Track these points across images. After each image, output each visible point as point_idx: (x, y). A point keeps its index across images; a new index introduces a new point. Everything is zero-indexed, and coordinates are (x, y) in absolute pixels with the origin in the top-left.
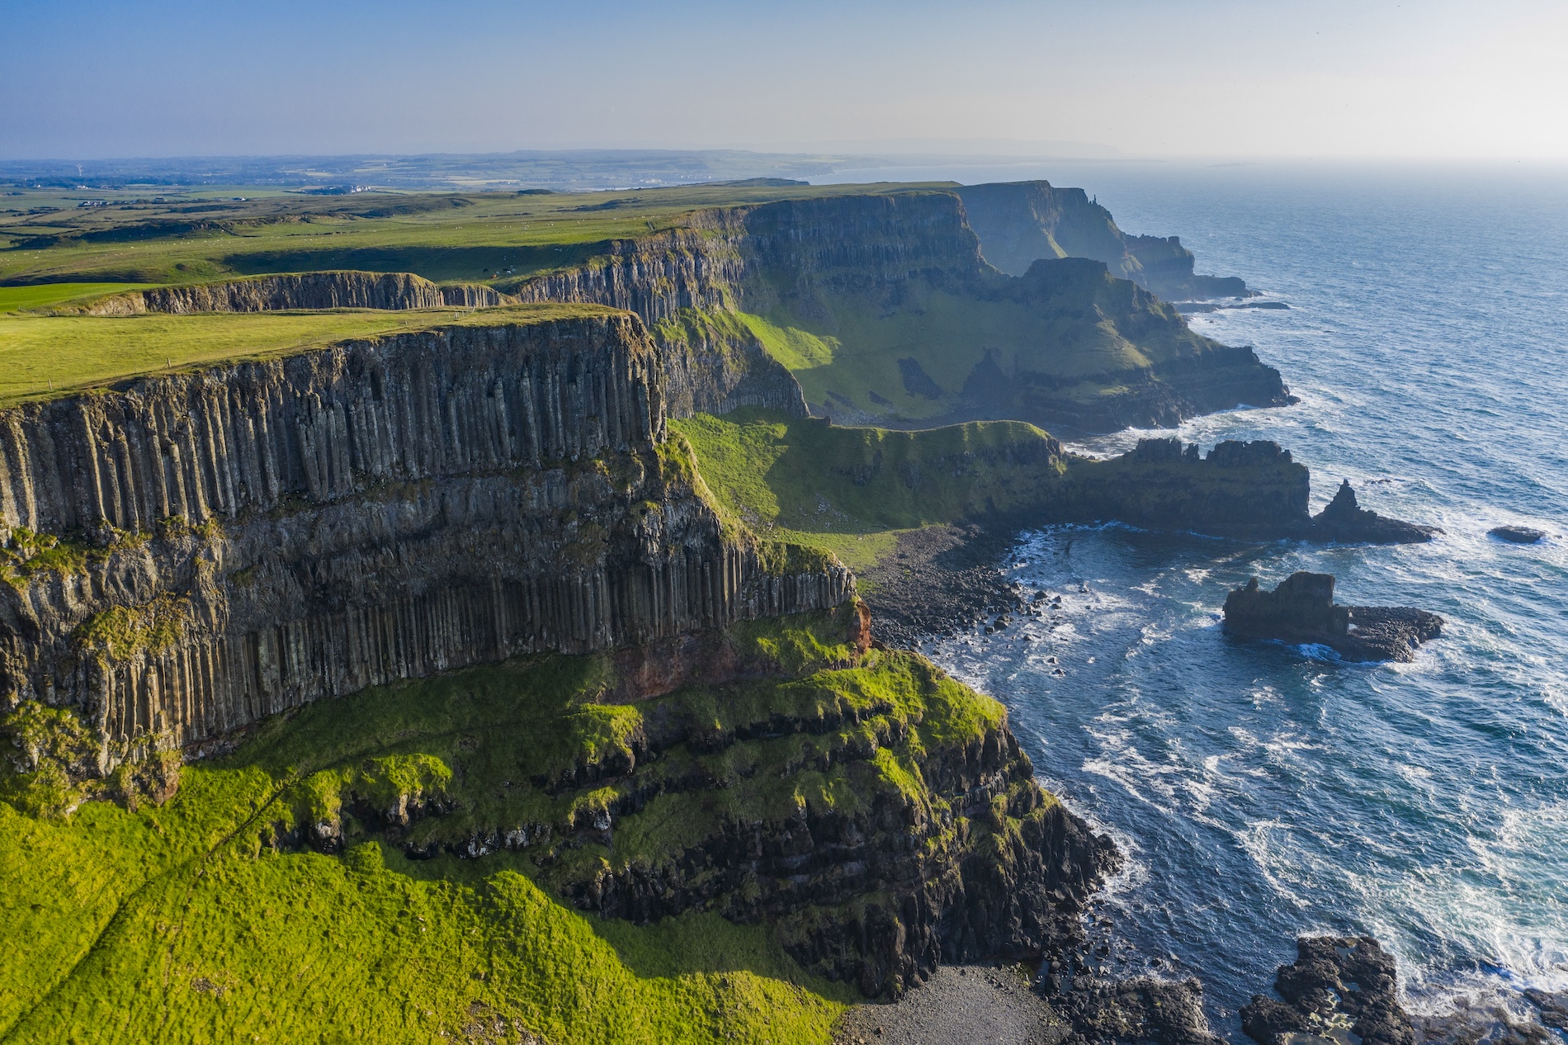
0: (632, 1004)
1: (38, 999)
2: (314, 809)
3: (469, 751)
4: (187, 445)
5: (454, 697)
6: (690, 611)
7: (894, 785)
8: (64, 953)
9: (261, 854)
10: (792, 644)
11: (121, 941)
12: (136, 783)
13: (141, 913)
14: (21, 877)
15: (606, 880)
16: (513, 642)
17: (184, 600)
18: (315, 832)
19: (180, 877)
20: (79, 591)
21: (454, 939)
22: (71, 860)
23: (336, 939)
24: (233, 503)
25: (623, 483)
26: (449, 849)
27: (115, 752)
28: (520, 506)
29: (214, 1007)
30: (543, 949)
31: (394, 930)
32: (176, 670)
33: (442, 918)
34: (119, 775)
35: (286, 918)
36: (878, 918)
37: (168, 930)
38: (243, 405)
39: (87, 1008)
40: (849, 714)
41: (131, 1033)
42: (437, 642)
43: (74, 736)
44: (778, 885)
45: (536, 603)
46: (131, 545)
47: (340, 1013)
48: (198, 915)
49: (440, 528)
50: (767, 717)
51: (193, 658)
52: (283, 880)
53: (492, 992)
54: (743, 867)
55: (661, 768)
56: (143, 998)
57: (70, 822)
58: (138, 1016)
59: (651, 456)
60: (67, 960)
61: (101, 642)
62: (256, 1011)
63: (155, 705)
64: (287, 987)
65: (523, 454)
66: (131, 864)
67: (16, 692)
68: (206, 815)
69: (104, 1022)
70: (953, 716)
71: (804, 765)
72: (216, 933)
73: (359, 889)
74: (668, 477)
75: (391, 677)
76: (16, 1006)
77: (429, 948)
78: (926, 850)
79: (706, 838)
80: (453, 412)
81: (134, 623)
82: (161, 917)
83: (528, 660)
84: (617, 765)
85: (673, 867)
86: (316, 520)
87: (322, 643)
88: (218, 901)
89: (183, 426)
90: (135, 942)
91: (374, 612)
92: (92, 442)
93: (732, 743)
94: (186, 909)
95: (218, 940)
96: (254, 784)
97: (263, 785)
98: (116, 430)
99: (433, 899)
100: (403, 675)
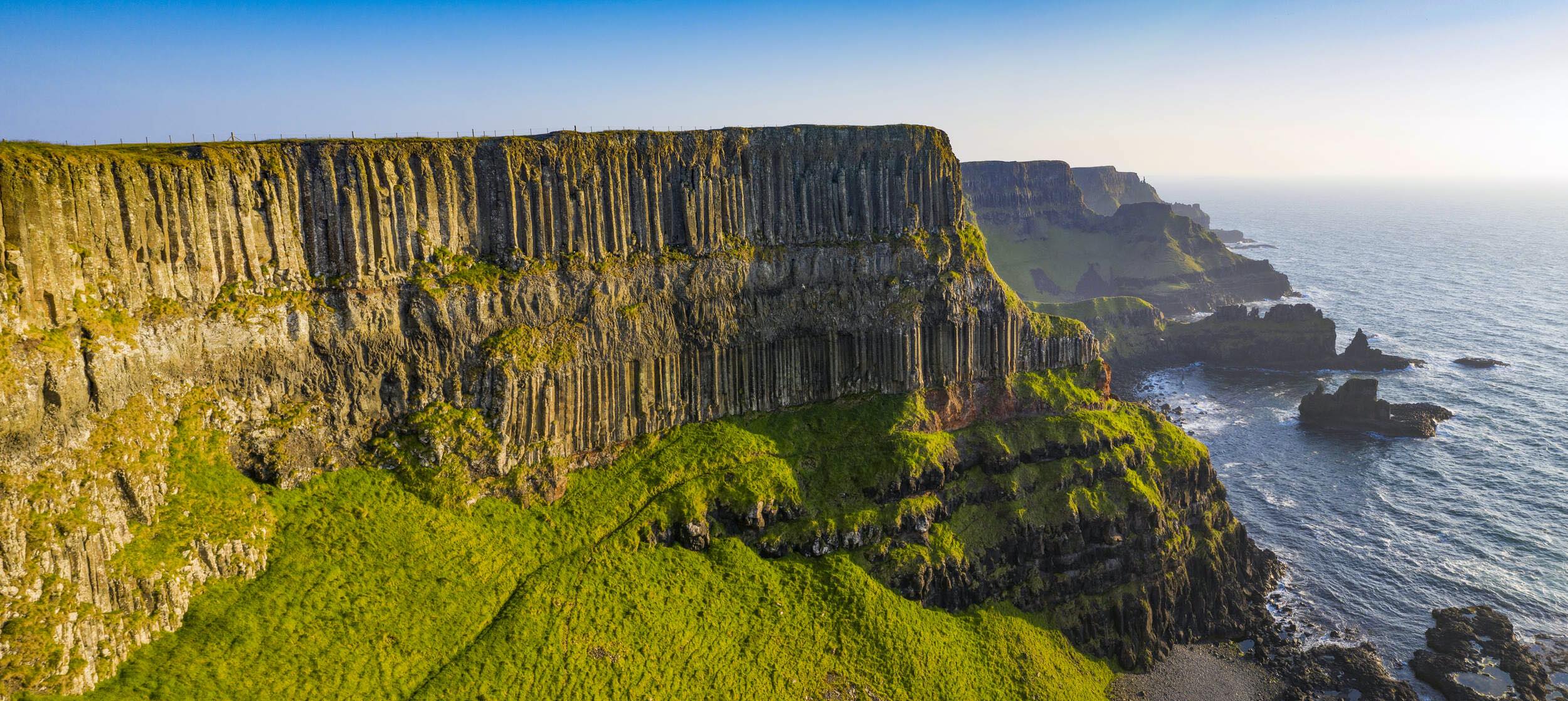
0: (956, 673)
1: (446, 660)
2: (685, 511)
3: (810, 470)
4: (592, 194)
5: (795, 427)
6: (982, 363)
7: (1143, 496)
8: (468, 621)
9: (639, 549)
10: (1058, 390)
11: (523, 613)
12: (530, 483)
13: (539, 591)
14: (426, 555)
15: (927, 573)
16: (844, 384)
17: (580, 325)
18: (686, 531)
19: (571, 562)
20: (491, 307)
21: (807, 621)
22: (473, 542)
23: (710, 619)
24: (625, 248)
25: (934, 257)
26: (796, 549)
27: (512, 452)
28: (855, 271)
29: (610, 672)
30: (882, 629)
31: (756, 612)
32: (570, 385)
33: (796, 604)
34: (516, 474)
35: (666, 600)
36: (1132, 605)
37: (563, 605)
38: (639, 167)
39: (493, 669)
40: (1105, 443)
41: (536, 692)
42: (781, 383)
43: (477, 436)
44: (1056, 579)
45: (864, 352)
46: (539, 272)
47: (720, 680)
48: (589, 595)
49: (789, 288)
50: (1043, 444)
51: (585, 376)
52: (660, 569)
53: (843, 664)
54: (1028, 564)
55: (963, 485)
56: (545, 662)
57: (470, 512)
58: (541, 678)
59: (955, 238)
60: (472, 628)
61: (507, 353)
62: (648, 676)
63: (550, 415)
64: (672, 657)
65: (859, 229)
66: (527, 549)
67: (426, 394)
68: (591, 512)
69: (511, 681)
70: (1176, 447)
71: (1074, 481)
72: (606, 610)
73: (725, 579)
74: (967, 255)
75: (744, 409)
76: (425, 666)
77: (788, 628)
78: (1165, 548)
79: (1002, 539)
80: (804, 193)
81: (537, 340)
82: (556, 595)
83: (856, 398)
84: (933, 479)
85: (978, 563)
86: (693, 269)
87: (690, 376)
88: (606, 583)
89: (590, 177)
90: (533, 616)
91: (734, 352)
92: (512, 178)
93: (1017, 465)
94: (578, 589)
95: (609, 616)
96: (632, 489)
97: (641, 490)
98: (532, 172)
99: (787, 589)
100: (754, 409)
